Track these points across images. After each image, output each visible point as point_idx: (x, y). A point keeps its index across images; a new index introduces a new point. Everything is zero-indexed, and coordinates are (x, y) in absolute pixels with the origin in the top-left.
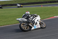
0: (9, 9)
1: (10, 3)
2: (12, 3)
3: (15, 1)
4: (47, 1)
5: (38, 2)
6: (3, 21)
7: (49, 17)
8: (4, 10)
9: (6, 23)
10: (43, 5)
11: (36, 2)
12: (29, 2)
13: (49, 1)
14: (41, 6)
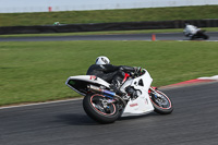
0: (31, 43)
2: (44, 24)
5: (139, 21)
6: (5, 89)
7: (179, 80)
8: (13, 47)
10: (158, 35)
11: (133, 20)
12: (107, 21)
14: (150, 36)
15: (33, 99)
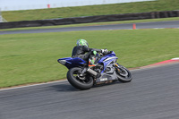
3: (53, 12)
7: (156, 61)
12: (96, 15)
14: (131, 25)
15: (37, 80)
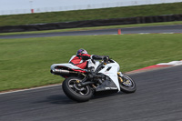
1: (20, 23)
3: (37, 17)
4: (135, 16)
9: (6, 84)
11: (102, 18)
13: (141, 17)
14: (116, 30)
